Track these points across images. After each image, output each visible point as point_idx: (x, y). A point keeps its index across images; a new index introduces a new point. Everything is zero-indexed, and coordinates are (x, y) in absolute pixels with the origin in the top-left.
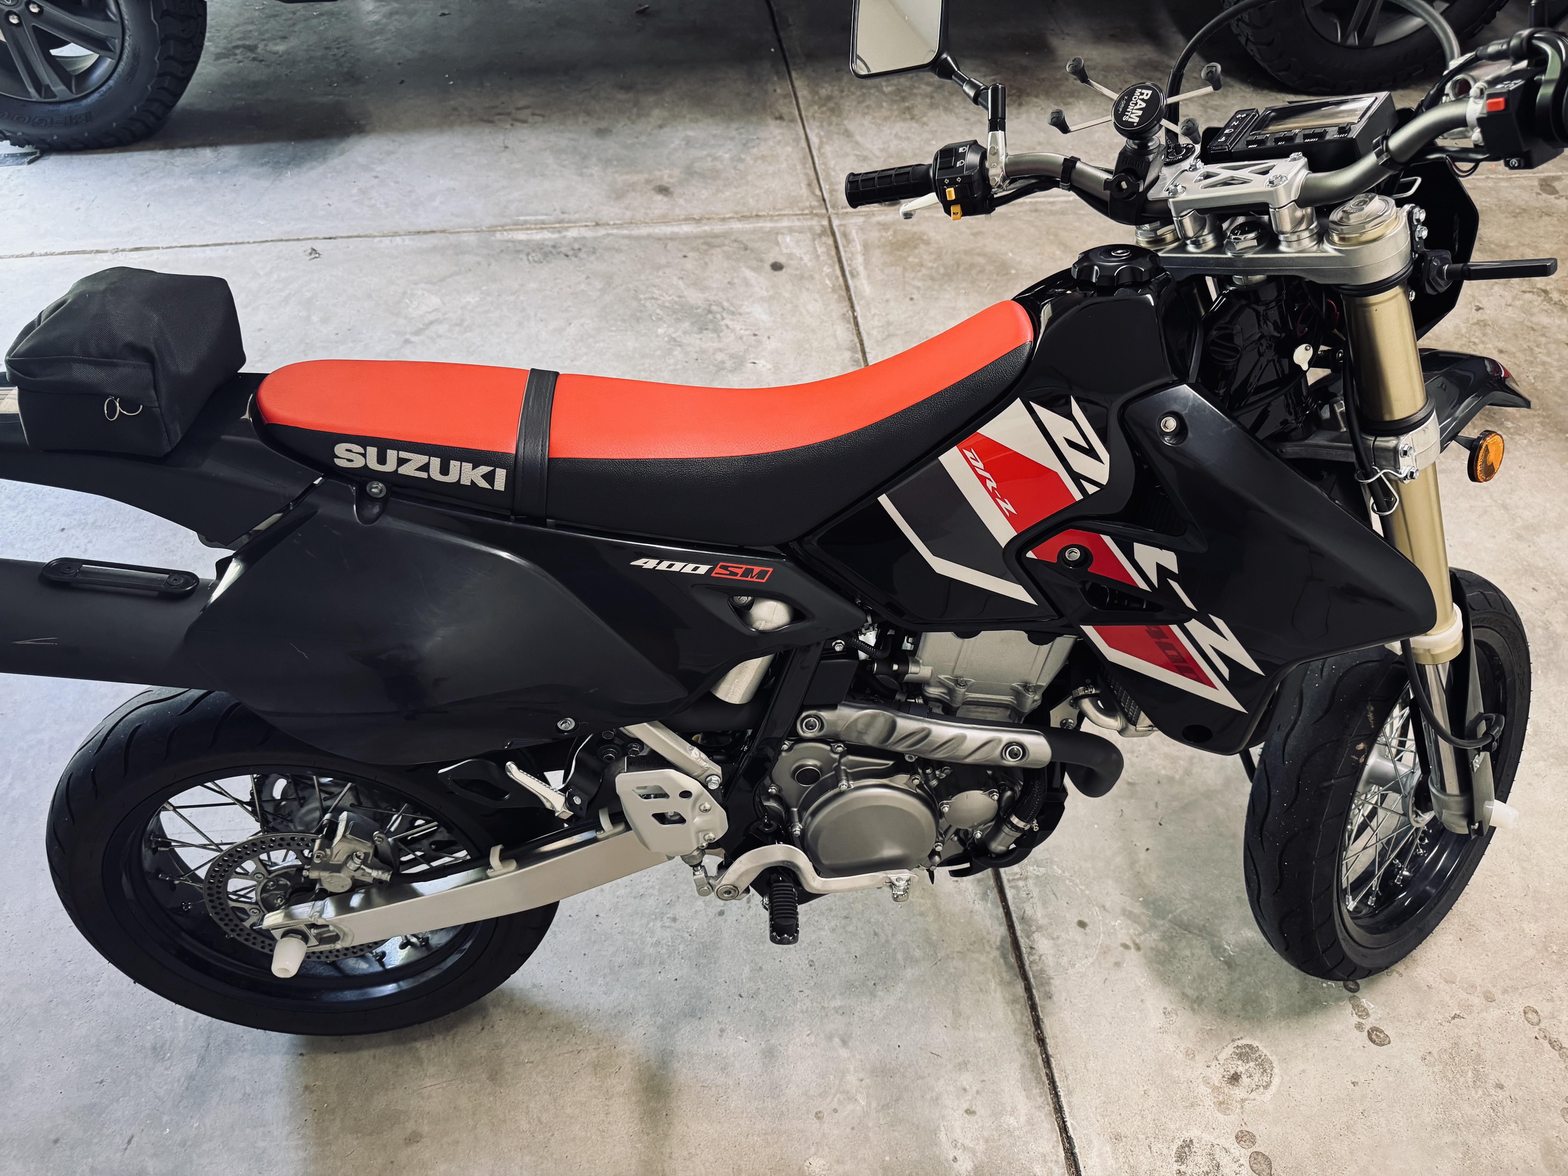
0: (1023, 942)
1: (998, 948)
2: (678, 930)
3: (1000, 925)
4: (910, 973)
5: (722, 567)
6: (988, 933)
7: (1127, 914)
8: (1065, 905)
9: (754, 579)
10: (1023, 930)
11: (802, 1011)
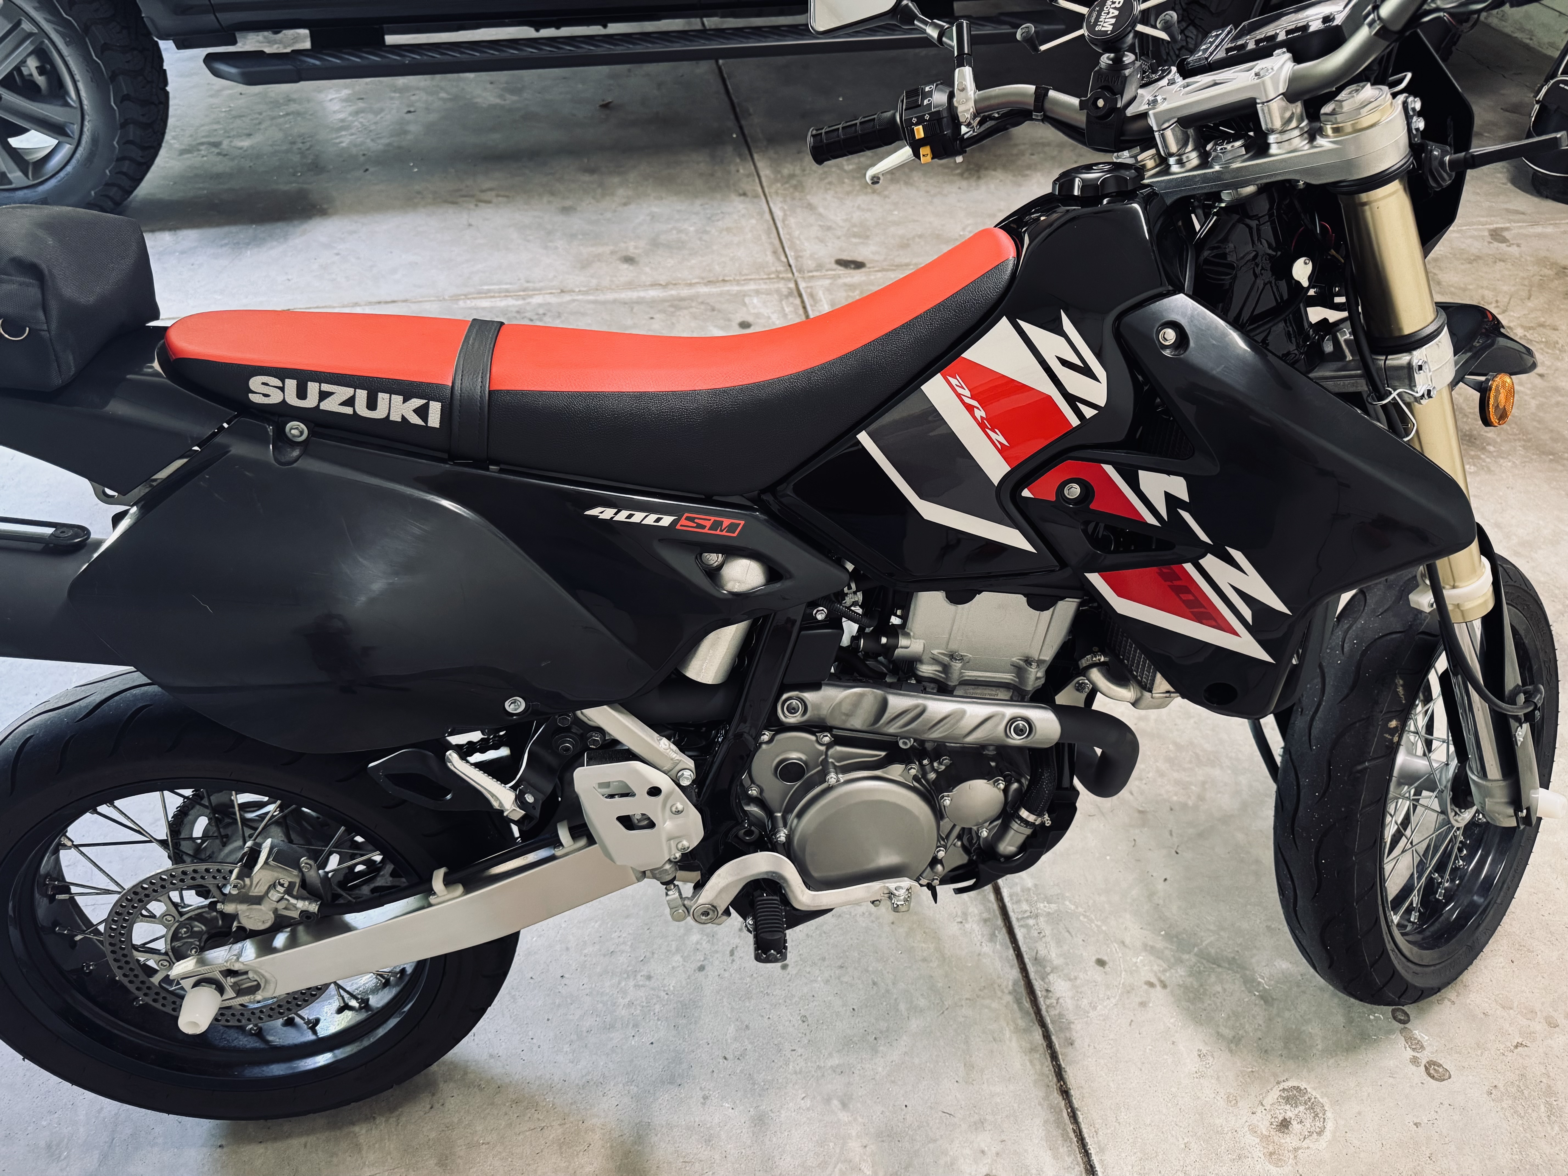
0: (1038, 985)
1: (1010, 993)
2: (653, 989)
3: (1012, 967)
4: (914, 1024)
5: (688, 519)
6: (999, 977)
7: (1150, 949)
8: (1081, 942)
9: (724, 533)
10: (1036, 972)
11: (796, 1073)
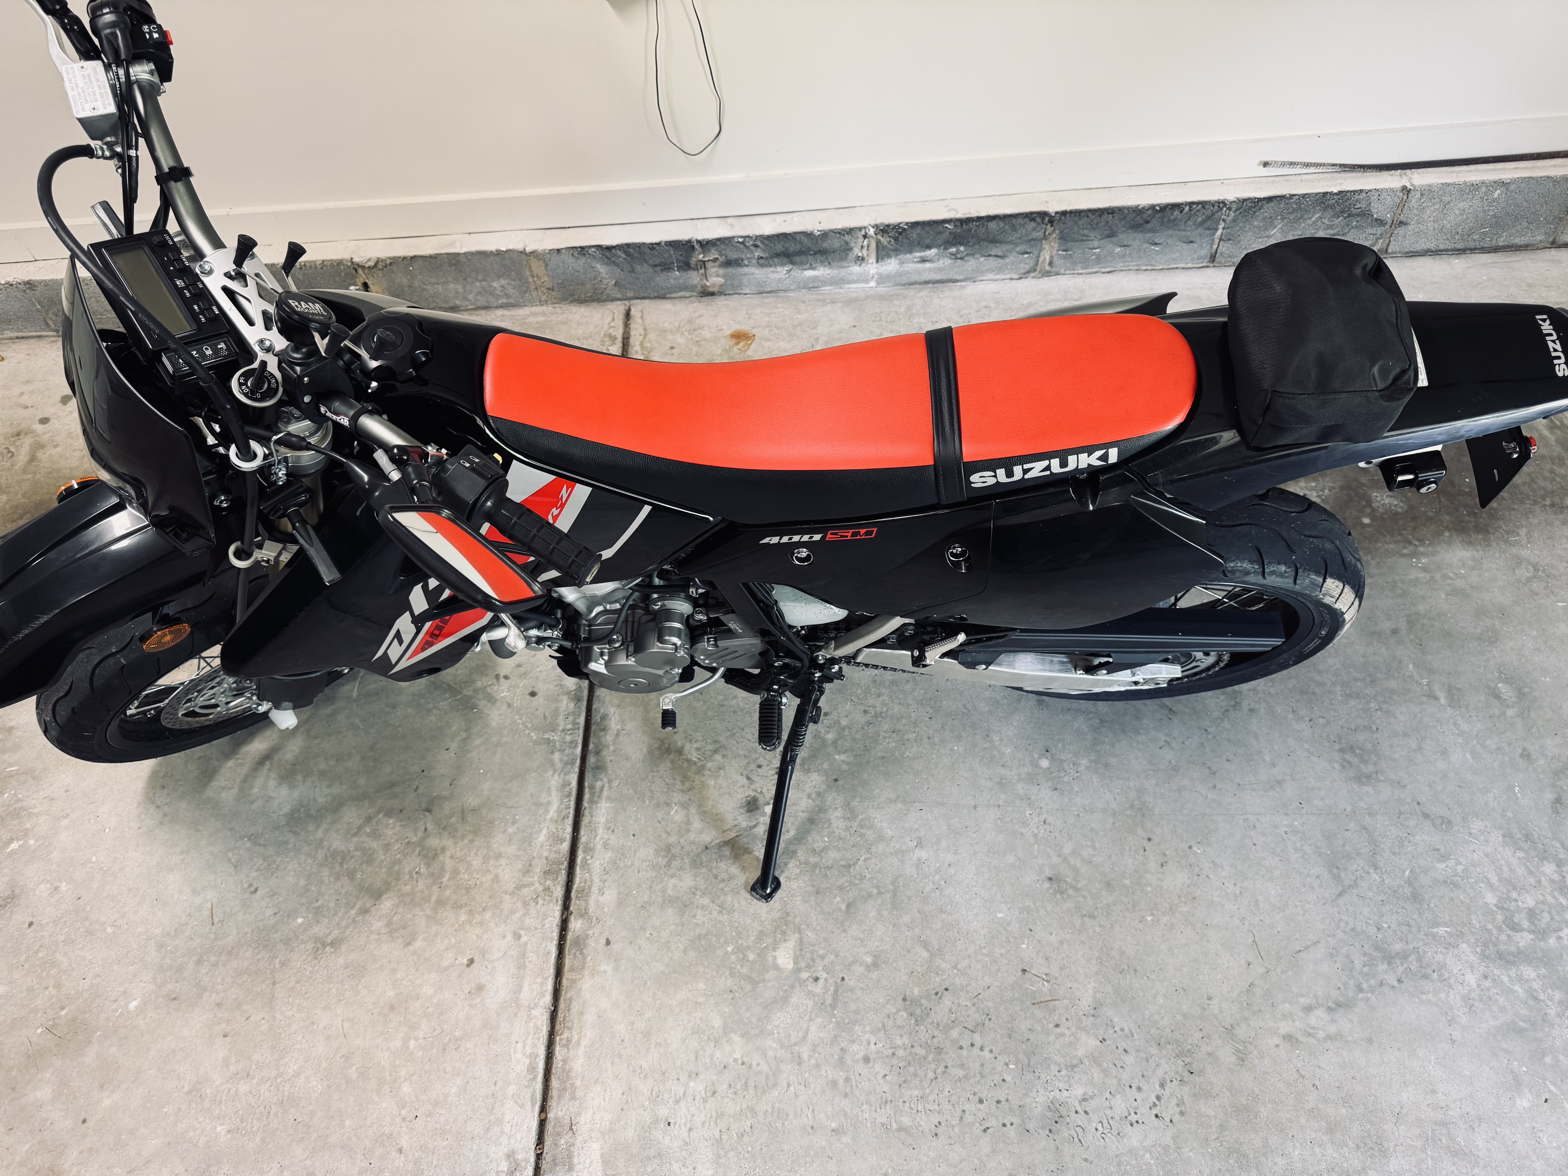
7: (492, 700)
8: (540, 709)
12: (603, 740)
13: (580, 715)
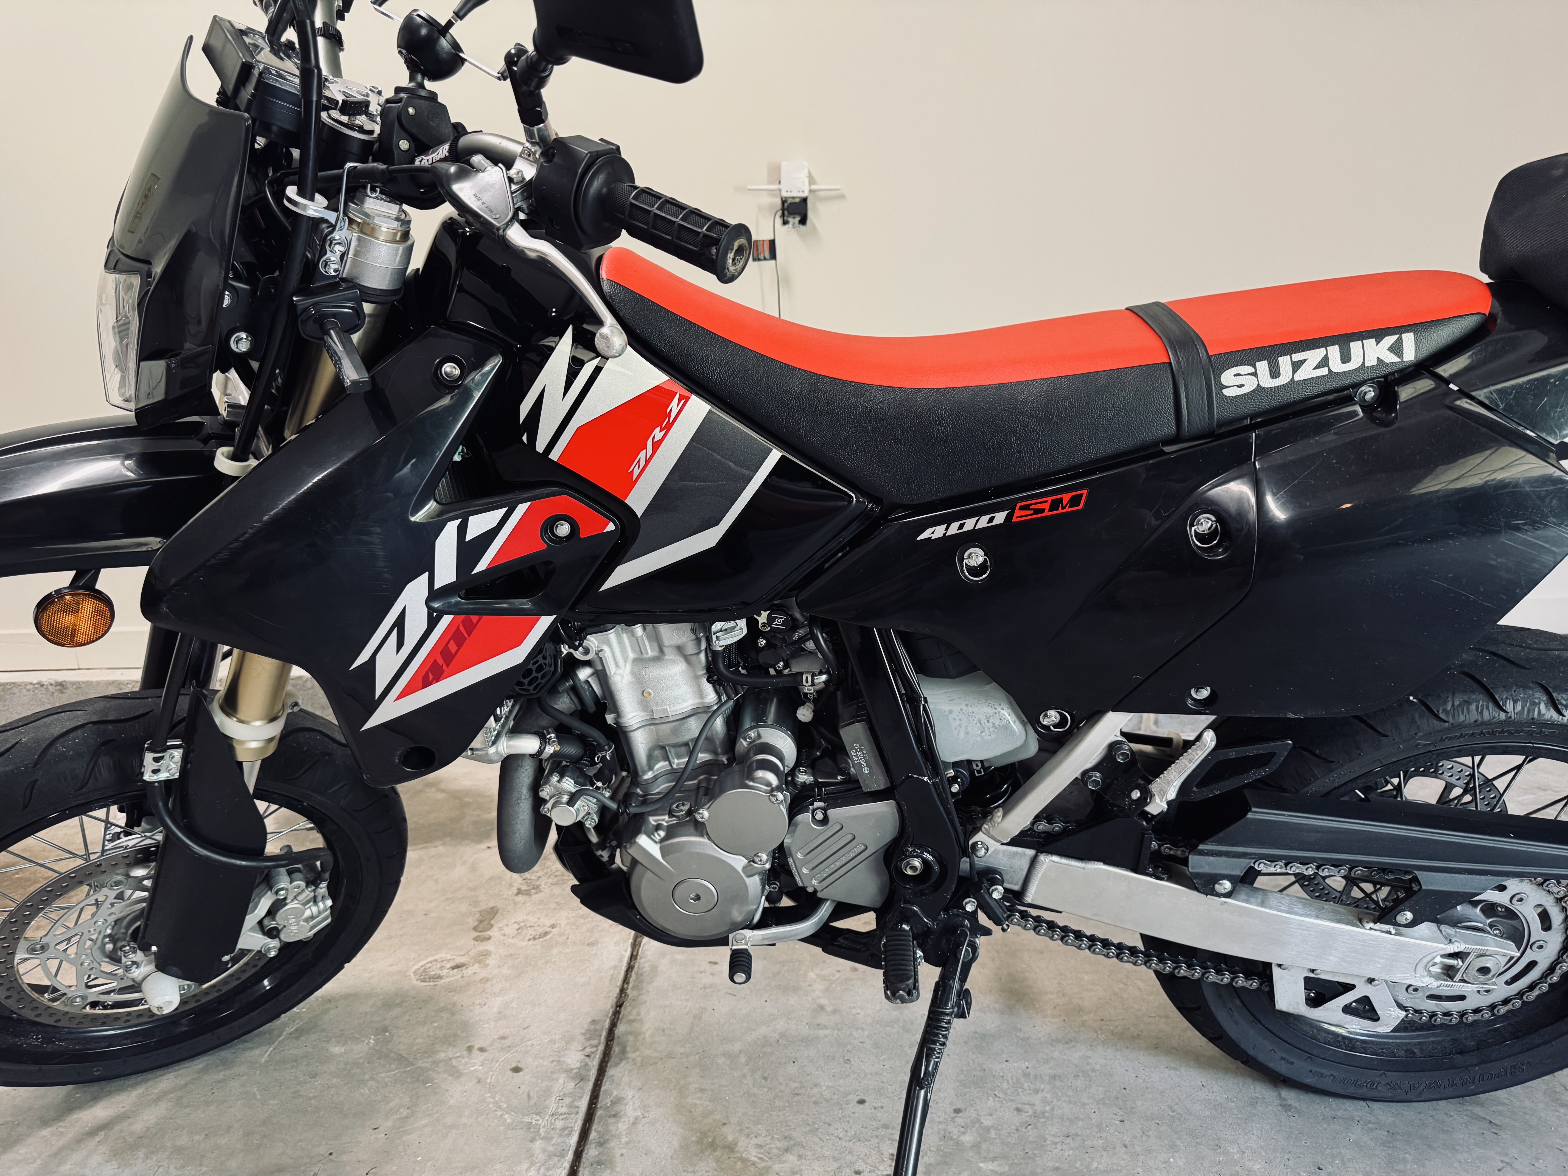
0: (595, 1063)
1: (627, 1058)
6: (630, 1071)
7: (456, 1074)
12: (612, 1128)
13: (581, 1097)
